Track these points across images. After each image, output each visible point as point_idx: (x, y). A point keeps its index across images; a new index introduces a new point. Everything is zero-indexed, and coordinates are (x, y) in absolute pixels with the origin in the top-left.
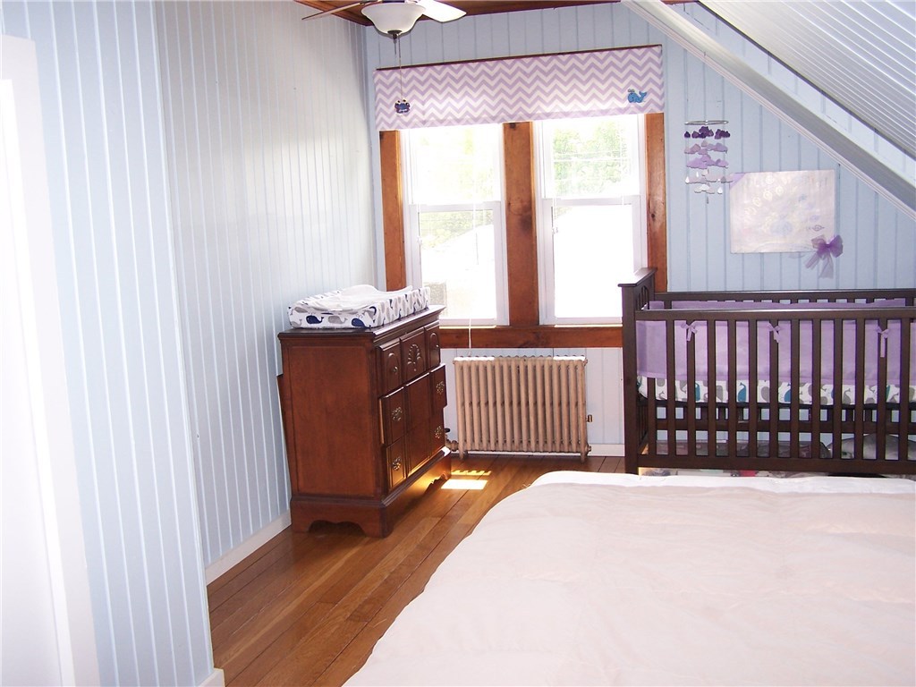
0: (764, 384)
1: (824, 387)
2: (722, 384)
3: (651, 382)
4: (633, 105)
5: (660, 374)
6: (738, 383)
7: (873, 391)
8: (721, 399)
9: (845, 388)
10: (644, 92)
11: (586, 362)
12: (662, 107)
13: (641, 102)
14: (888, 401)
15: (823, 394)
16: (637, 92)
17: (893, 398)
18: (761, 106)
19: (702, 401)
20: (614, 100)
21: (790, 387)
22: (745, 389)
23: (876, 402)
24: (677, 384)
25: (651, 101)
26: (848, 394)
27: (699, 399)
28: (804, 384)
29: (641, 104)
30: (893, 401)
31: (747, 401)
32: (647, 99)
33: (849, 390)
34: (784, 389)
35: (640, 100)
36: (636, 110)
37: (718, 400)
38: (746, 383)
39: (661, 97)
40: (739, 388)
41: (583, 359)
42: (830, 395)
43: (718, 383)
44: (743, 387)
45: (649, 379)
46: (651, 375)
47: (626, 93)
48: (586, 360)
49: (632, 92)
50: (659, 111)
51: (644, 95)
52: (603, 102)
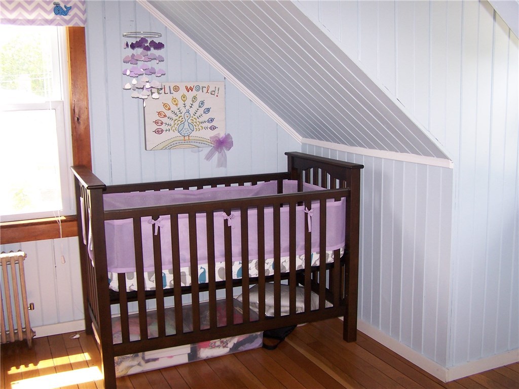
0: (220, 265)
1: (266, 262)
2: (185, 269)
4: (58, 17)
5: (130, 270)
6: (199, 267)
7: (302, 259)
8: (185, 283)
9: (282, 259)
10: (68, 6)
11: (25, 256)
12: (85, 22)
13: (66, 15)
14: (312, 265)
15: (266, 267)
16: (62, 5)
17: (315, 263)
18: (166, 27)
19: (168, 287)
20: (39, 11)
21: (241, 265)
22: (204, 272)
23: (304, 268)
24: (146, 275)
25: (76, 15)
26: (284, 264)
27: (166, 286)
28: (252, 260)
29: (67, 18)
30: (315, 265)
31: (207, 281)
32: (72, 13)
33: (285, 261)
34: (237, 267)
35: (66, 14)
36: (61, 22)
37: (182, 285)
38: (206, 266)
39: (84, 12)
40: (200, 271)
41: (22, 254)
42: (271, 267)
43: (182, 270)
44: (203, 270)
45: (119, 274)
46: (122, 271)
47: (52, 6)
48: (26, 255)
49: (57, 6)
50: (82, 25)
51: (69, 9)
52: (30, 12)
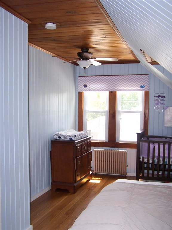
2: (161, 159)
3: (143, 158)
4: (141, 89)
5: (146, 156)
6: (165, 159)
8: (161, 163)
10: (144, 85)
12: (149, 90)
16: (143, 85)
19: (156, 163)
20: (137, 87)
22: (167, 161)
24: (150, 159)
25: (146, 88)
31: (167, 163)
32: (145, 87)
35: (143, 88)
38: (167, 159)
39: (149, 87)
40: (165, 160)
41: (126, 151)
45: (143, 157)
46: (143, 156)
47: (140, 86)
48: (127, 152)
49: (141, 85)
50: (148, 90)
51: (144, 86)
52: (134, 88)
